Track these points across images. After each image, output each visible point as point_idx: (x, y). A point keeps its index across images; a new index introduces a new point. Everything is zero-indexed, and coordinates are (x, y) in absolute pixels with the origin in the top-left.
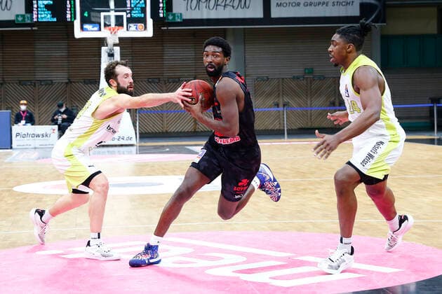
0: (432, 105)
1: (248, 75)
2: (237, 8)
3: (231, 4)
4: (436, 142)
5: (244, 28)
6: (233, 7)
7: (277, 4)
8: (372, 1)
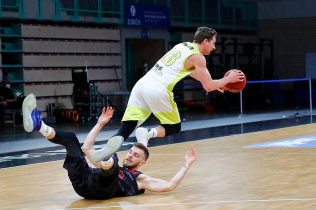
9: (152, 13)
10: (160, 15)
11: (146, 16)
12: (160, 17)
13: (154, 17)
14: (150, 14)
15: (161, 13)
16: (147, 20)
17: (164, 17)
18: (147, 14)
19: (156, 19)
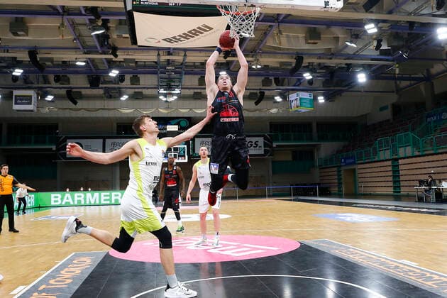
8: (268, 149)
9: (349, 160)
15: (352, 159)
16: (347, 163)
17: (353, 161)
18: (347, 161)
19: (350, 162)
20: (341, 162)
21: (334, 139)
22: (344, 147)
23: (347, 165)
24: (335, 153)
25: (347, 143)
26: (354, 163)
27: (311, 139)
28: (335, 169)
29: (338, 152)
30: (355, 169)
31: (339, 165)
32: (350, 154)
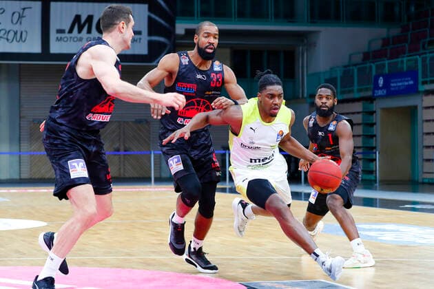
0: (224, 152)
1: (24, 117)
2: (13, 40)
3: (5, 36)
4: (228, 190)
5: (20, 64)
6: (8, 40)
7: (57, 38)
8: (162, 39)
9: (399, 80)
10: (407, 81)
11: (392, 85)
12: (406, 83)
13: (400, 84)
14: (396, 82)
15: (409, 79)
16: (392, 89)
17: (411, 82)
18: (393, 83)
19: (402, 85)
20: (376, 87)
21: (358, 17)
22: (386, 42)
23: (392, 94)
24: (358, 58)
25: (396, 31)
26: (412, 90)
27: (290, 16)
28: (358, 107)
29: (367, 56)
30: (416, 107)
31: (369, 93)
32: (404, 62)
